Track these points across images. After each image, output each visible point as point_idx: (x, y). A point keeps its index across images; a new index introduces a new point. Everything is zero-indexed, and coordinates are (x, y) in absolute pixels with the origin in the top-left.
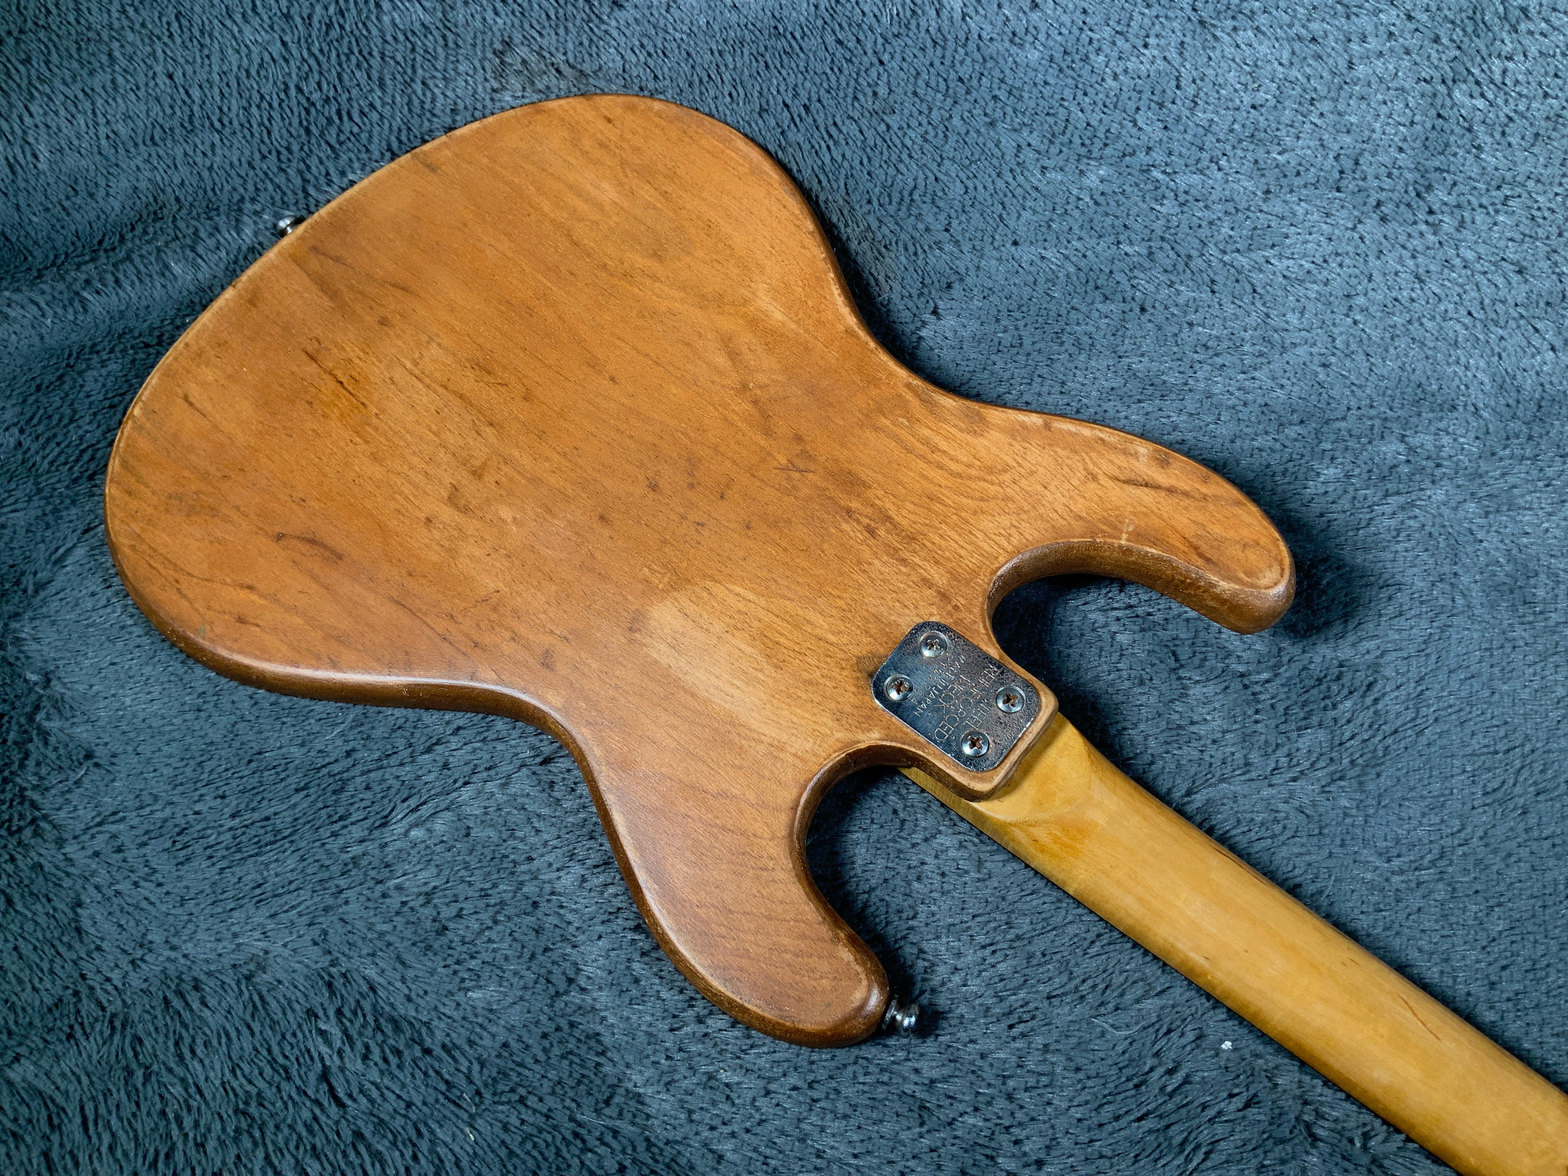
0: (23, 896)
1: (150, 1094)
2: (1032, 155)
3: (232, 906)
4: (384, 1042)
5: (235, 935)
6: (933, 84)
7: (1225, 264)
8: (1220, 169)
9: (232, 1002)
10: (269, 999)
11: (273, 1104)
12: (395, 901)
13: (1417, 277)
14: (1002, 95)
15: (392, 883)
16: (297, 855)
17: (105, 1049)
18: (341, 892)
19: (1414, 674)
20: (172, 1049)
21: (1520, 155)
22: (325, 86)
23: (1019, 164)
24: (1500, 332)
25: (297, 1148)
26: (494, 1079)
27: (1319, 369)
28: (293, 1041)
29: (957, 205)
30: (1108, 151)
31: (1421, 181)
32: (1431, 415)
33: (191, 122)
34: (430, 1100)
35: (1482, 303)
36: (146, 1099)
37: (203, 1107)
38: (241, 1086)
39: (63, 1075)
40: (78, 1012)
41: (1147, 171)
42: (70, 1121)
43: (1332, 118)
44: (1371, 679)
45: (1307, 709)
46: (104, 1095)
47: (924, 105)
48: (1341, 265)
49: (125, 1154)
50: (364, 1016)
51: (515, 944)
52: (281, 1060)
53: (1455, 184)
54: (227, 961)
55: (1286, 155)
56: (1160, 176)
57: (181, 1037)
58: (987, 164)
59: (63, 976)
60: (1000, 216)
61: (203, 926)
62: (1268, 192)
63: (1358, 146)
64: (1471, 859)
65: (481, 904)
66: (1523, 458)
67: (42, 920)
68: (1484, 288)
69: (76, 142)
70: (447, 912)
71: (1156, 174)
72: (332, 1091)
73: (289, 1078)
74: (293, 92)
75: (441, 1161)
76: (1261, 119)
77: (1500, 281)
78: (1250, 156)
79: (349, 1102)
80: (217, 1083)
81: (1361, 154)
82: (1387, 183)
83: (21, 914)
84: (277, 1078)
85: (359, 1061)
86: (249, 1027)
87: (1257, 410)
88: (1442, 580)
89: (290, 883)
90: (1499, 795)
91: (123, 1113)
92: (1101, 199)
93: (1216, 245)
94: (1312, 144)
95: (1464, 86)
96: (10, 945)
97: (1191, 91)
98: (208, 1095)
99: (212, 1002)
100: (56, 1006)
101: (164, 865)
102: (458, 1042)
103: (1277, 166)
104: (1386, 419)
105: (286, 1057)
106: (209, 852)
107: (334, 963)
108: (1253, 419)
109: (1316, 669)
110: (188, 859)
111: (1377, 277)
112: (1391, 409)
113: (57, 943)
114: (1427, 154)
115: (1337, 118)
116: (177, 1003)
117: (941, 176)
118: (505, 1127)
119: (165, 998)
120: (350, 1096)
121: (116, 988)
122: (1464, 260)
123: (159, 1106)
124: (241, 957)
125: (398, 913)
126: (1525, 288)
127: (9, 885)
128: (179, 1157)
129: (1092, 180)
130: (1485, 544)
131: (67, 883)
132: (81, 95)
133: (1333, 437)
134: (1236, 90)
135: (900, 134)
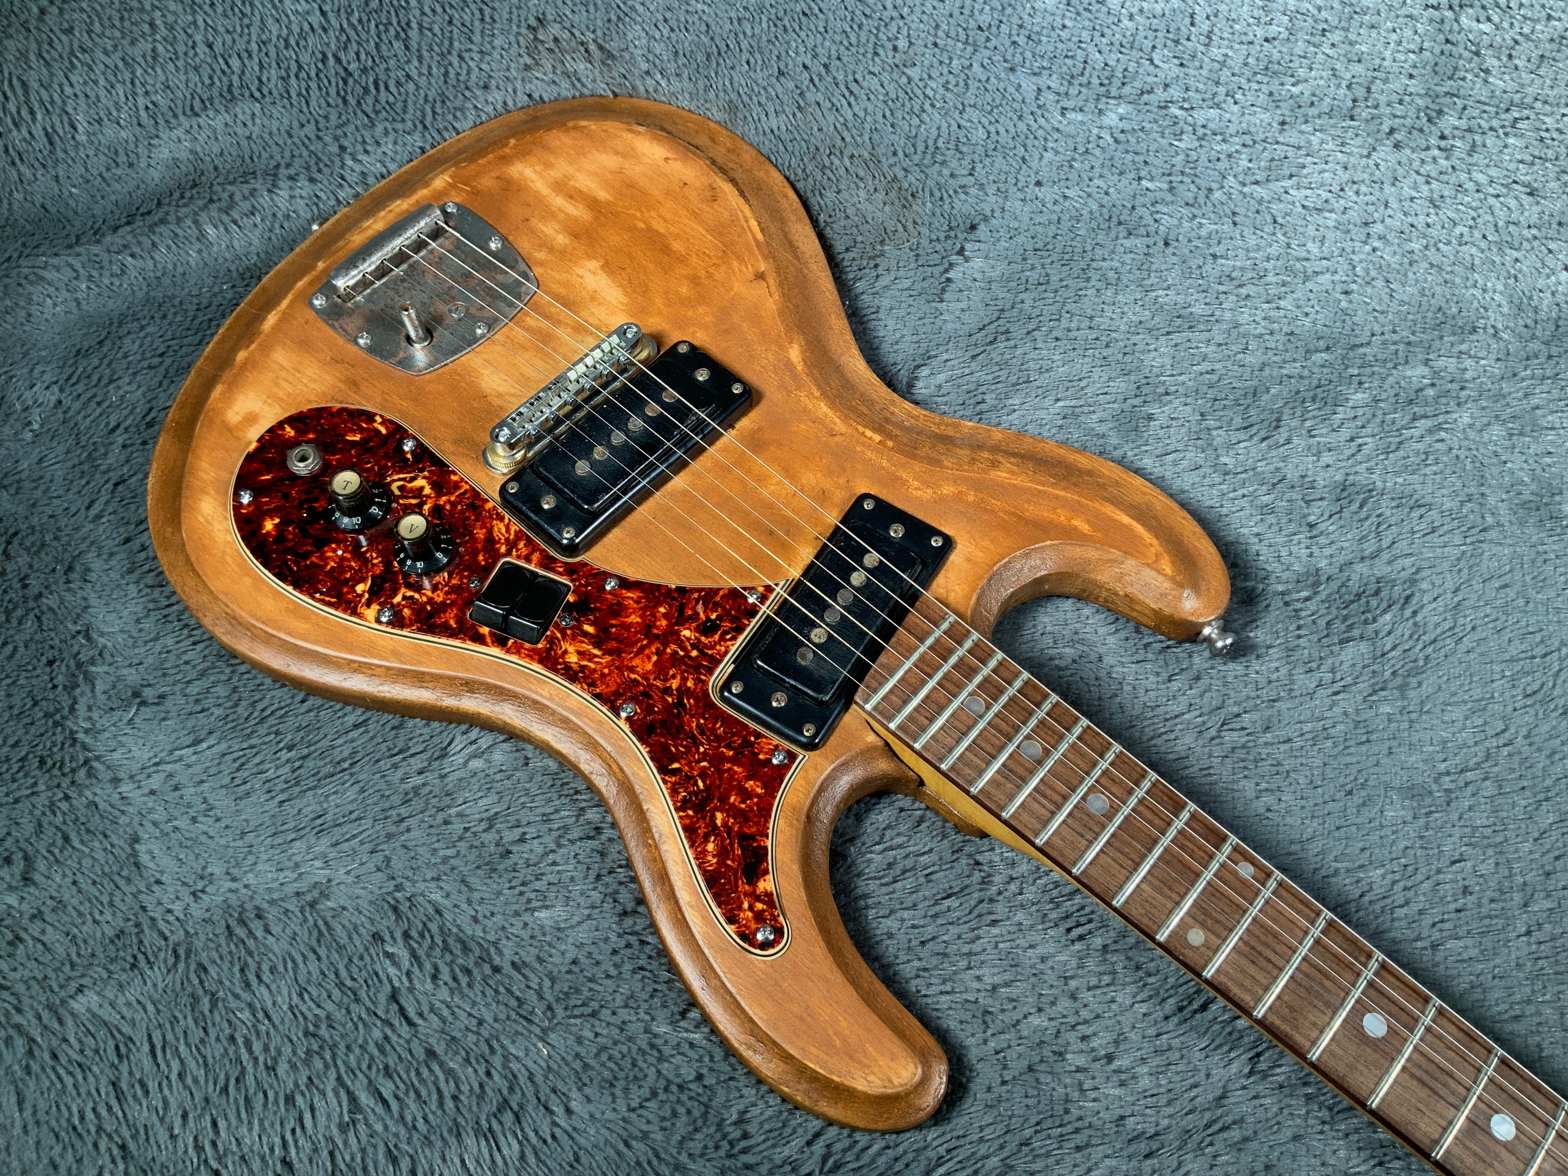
0: (78, 833)
1: (218, 1019)
2: (1052, 97)
3: (293, 836)
4: (452, 962)
5: (297, 865)
6: (953, 34)
7: (1245, 196)
8: (1236, 103)
9: (297, 929)
10: (333, 923)
11: (344, 1026)
12: (457, 827)
13: (1432, 201)
14: (1022, 40)
15: (453, 811)
16: (356, 788)
17: (169, 978)
18: (402, 820)
19: (1450, 585)
20: (238, 975)
21: (1526, 77)
22: (363, 56)
23: (1039, 107)
24: (1515, 254)
25: (369, 1067)
26: (566, 993)
27: (1342, 297)
28: (361, 964)
29: (980, 150)
30: (1127, 90)
31: (1432, 106)
32: (1452, 338)
33: (230, 91)
34: (502, 1016)
35: (1496, 225)
36: (214, 1025)
37: (272, 1031)
38: (310, 1009)
39: (128, 1004)
40: (141, 942)
41: (1166, 107)
42: (138, 1050)
43: (1343, 48)
44: (1408, 592)
45: (1349, 622)
46: (171, 1023)
47: (945, 55)
48: (1357, 193)
49: (196, 1081)
50: (432, 937)
51: (580, 867)
52: (349, 983)
53: (1465, 108)
54: (289, 889)
55: (1300, 87)
56: (1178, 112)
57: (246, 964)
58: (1008, 108)
59: (124, 909)
60: (1023, 159)
61: (264, 857)
62: (1283, 123)
63: (1370, 74)
64: (1516, 758)
65: (544, 828)
66: (1544, 378)
67: (99, 855)
68: (1497, 211)
69: (115, 113)
70: (510, 836)
71: (1174, 110)
72: (402, 1011)
73: (357, 1000)
74: (331, 61)
75: (515, 1076)
76: (1275, 51)
77: (1513, 203)
78: (1265, 89)
79: (420, 1022)
80: (285, 1007)
81: (1372, 82)
82: (1399, 110)
83: (78, 850)
84: (346, 1000)
85: (429, 980)
86: (315, 952)
87: (1283, 339)
88: (1470, 501)
89: (351, 812)
90: (1539, 696)
91: (191, 1040)
92: (1121, 137)
93: (1235, 176)
94: (1324, 74)
95: (1470, 11)
96: (69, 880)
97: (1205, 27)
98: (276, 1020)
99: (276, 929)
100: (118, 937)
101: (222, 802)
102: (527, 960)
103: (1291, 97)
104: (1409, 343)
105: (354, 979)
106: (267, 786)
107: (399, 888)
108: (1280, 347)
109: (1354, 585)
110: (248, 794)
111: (1394, 204)
112: (1413, 334)
113: (116, 878)
114: (1437, 79)
115: (1349, 48)
116: (240, 932)
117: (963, 123)
118: (579, 1040)
119: (228, 927)
120: (421, 1015)
121: (178, 919)
122: (1477, 183)
123: (228, 1032)
124: (303, 886)
125: (461, 839)
126: (1536, 209)
127: (65, 823)
128: (250, 1080)
129: (1111, 119)
130: (1509, 465)
131: (123, 820)
132: (121, 64)
133: (1359, 362)
134: (1249, 25)
135: (921, 84)
